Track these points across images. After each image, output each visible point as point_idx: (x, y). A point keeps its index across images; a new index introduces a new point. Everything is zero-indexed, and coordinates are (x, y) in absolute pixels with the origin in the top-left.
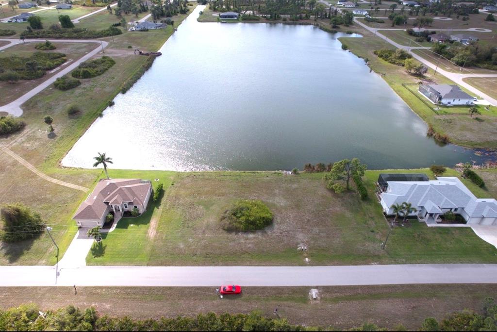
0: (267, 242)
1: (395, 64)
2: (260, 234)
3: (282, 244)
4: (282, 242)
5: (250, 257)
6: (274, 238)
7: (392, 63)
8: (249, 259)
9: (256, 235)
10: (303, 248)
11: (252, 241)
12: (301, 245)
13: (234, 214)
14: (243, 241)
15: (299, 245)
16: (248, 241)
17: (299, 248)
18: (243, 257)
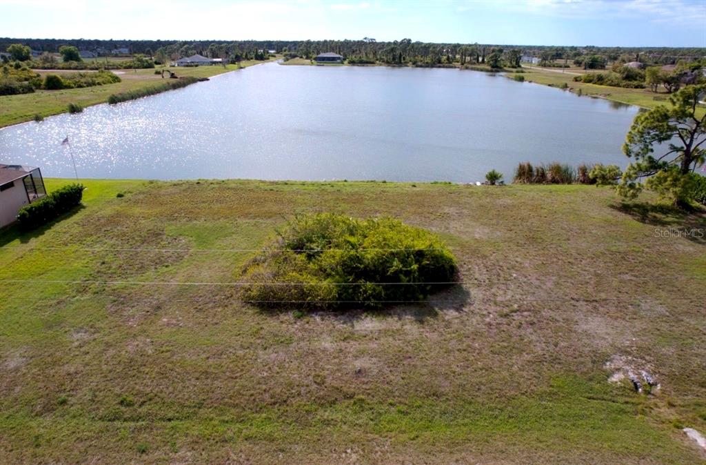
0: (448, 352)
1: (620, 87)
2: (408, 318)
3: (526, 357)
4: (521, 351)
5: (364, 417)
6: (477, 334)
7: (614, 86)
8: (355, 434)
9: (392, 322)
10: (632, 375)
11: (373, 345)
12: (619, 361)
13: (298, 247)
14: (327, 344)
15: (608, 366)
16: (353, 346)
17: (616, 378)
18: (327, 423)
